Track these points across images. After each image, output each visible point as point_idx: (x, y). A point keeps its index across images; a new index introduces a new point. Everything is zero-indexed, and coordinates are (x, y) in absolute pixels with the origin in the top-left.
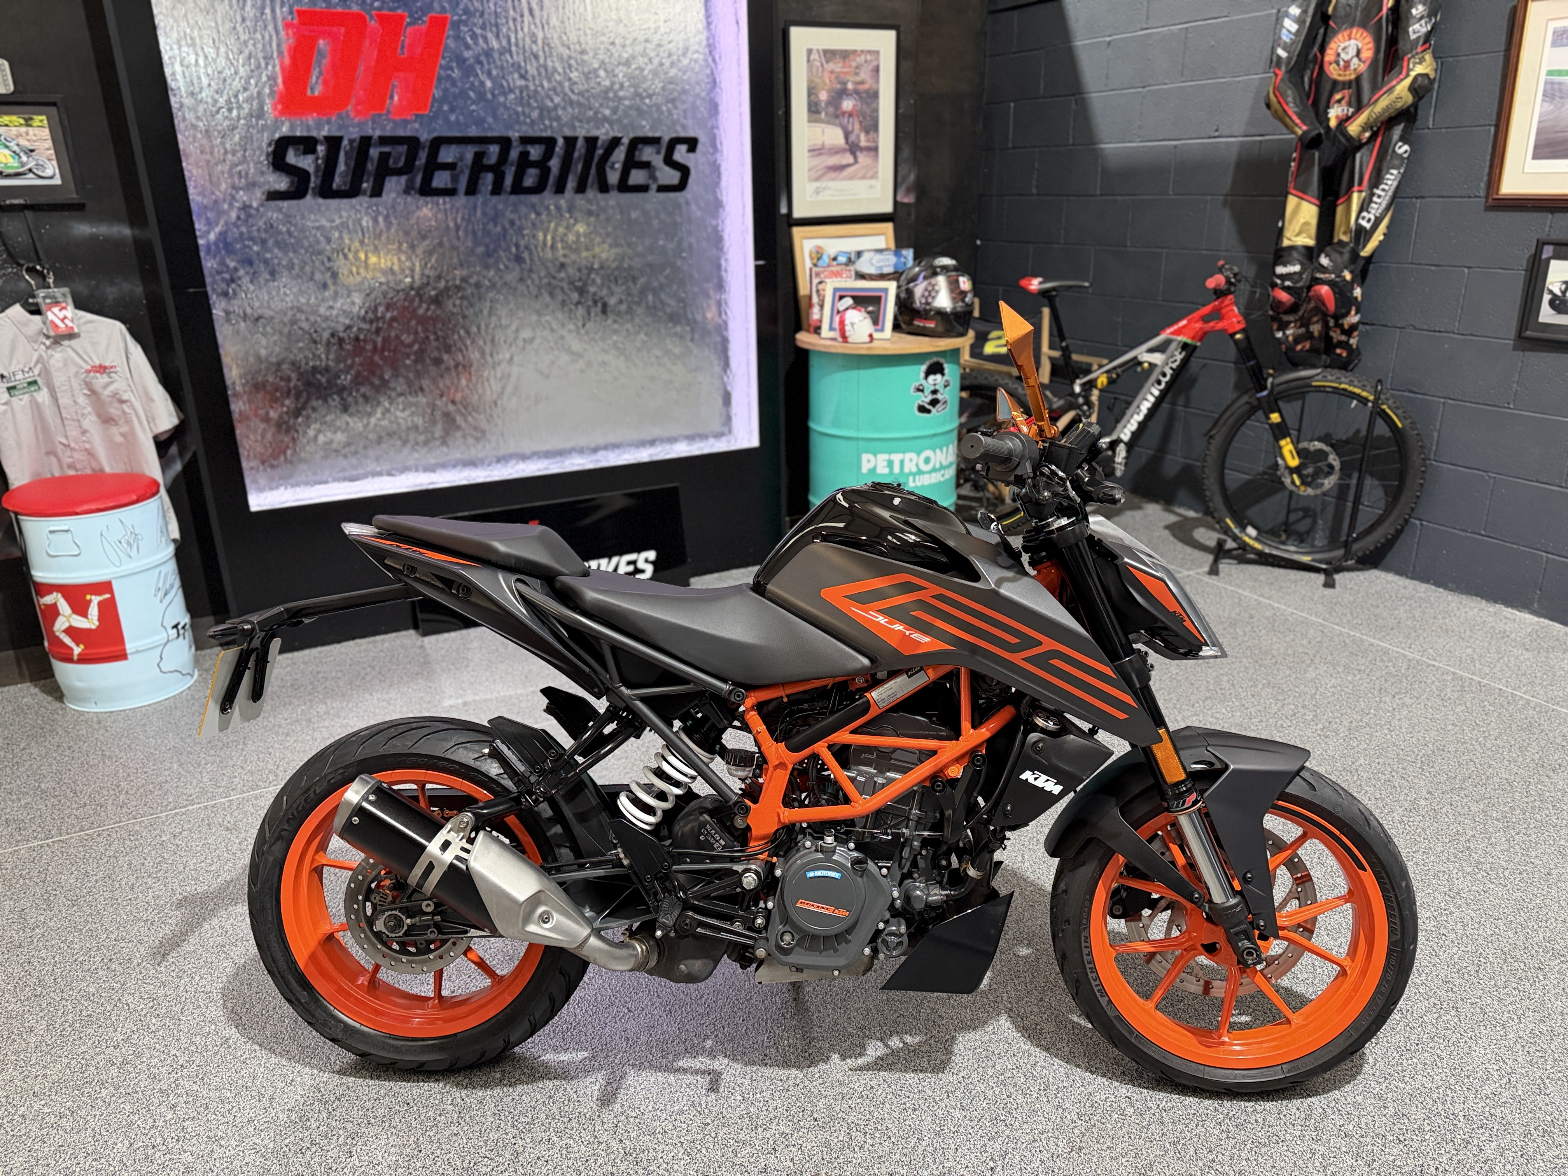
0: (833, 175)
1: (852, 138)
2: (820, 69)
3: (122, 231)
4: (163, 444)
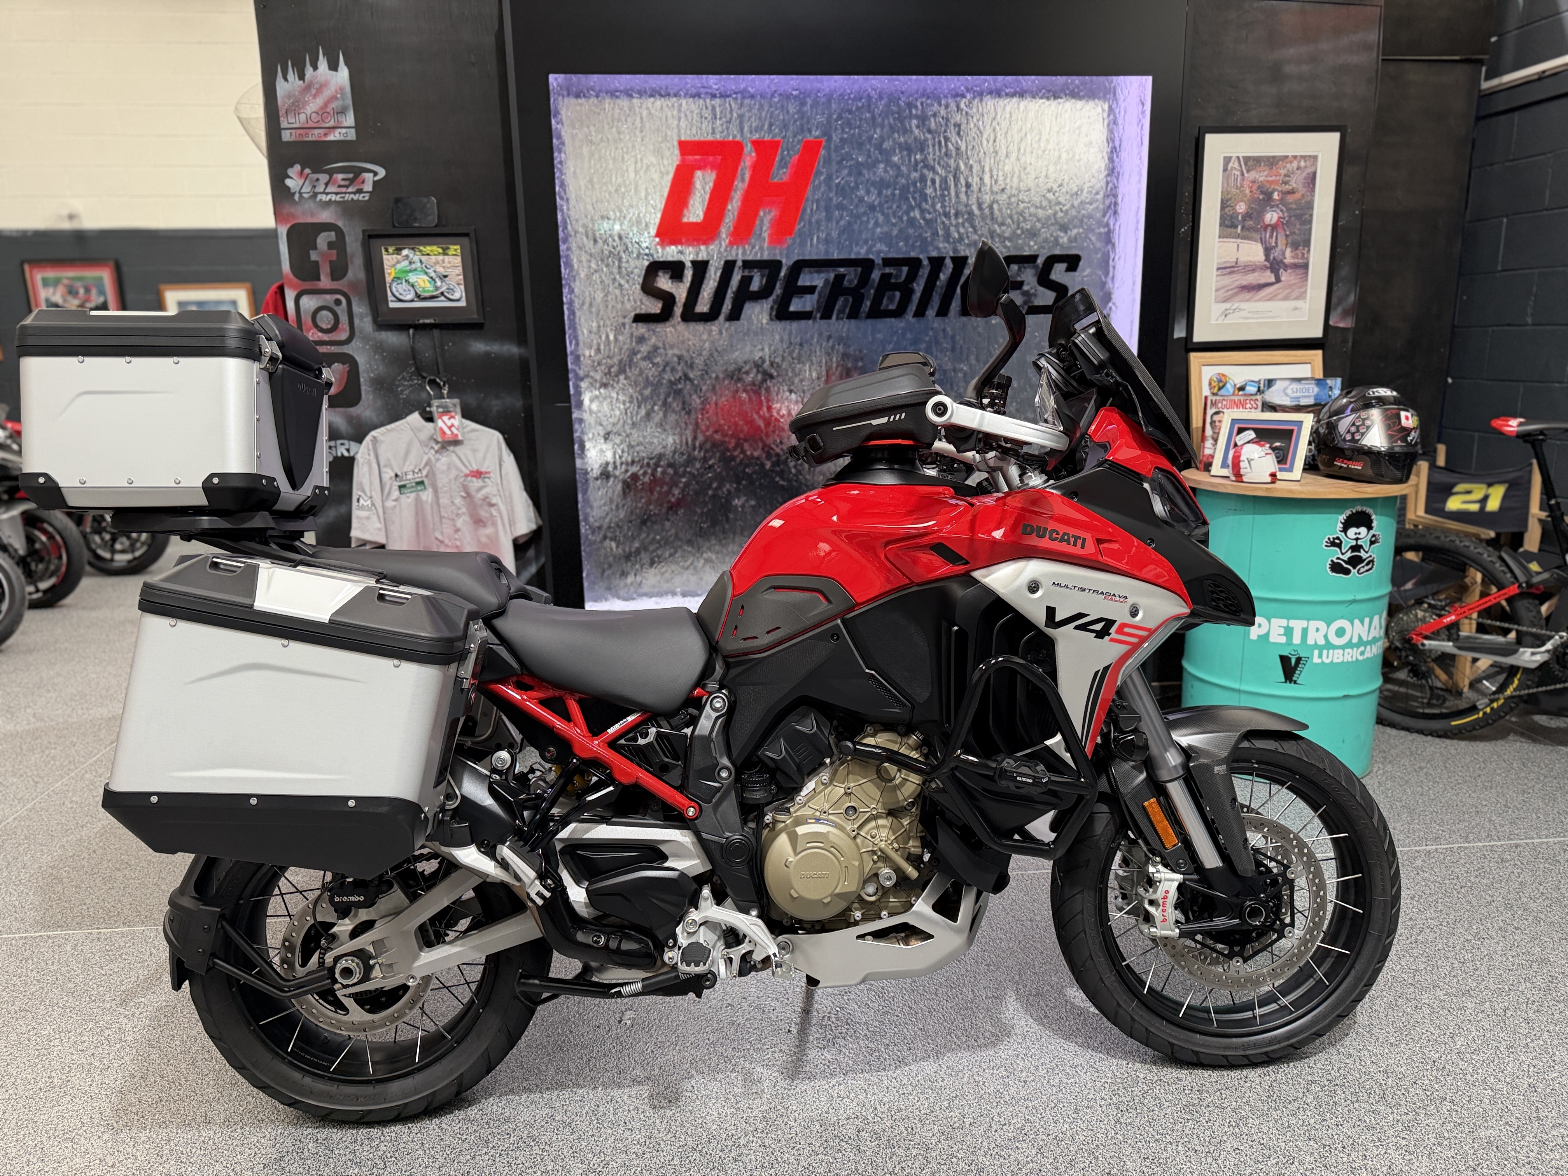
0: (1246, 295)
1: (1275, 254)
2: (1239, 179)
3: (511, 349)
4: (520, 547)
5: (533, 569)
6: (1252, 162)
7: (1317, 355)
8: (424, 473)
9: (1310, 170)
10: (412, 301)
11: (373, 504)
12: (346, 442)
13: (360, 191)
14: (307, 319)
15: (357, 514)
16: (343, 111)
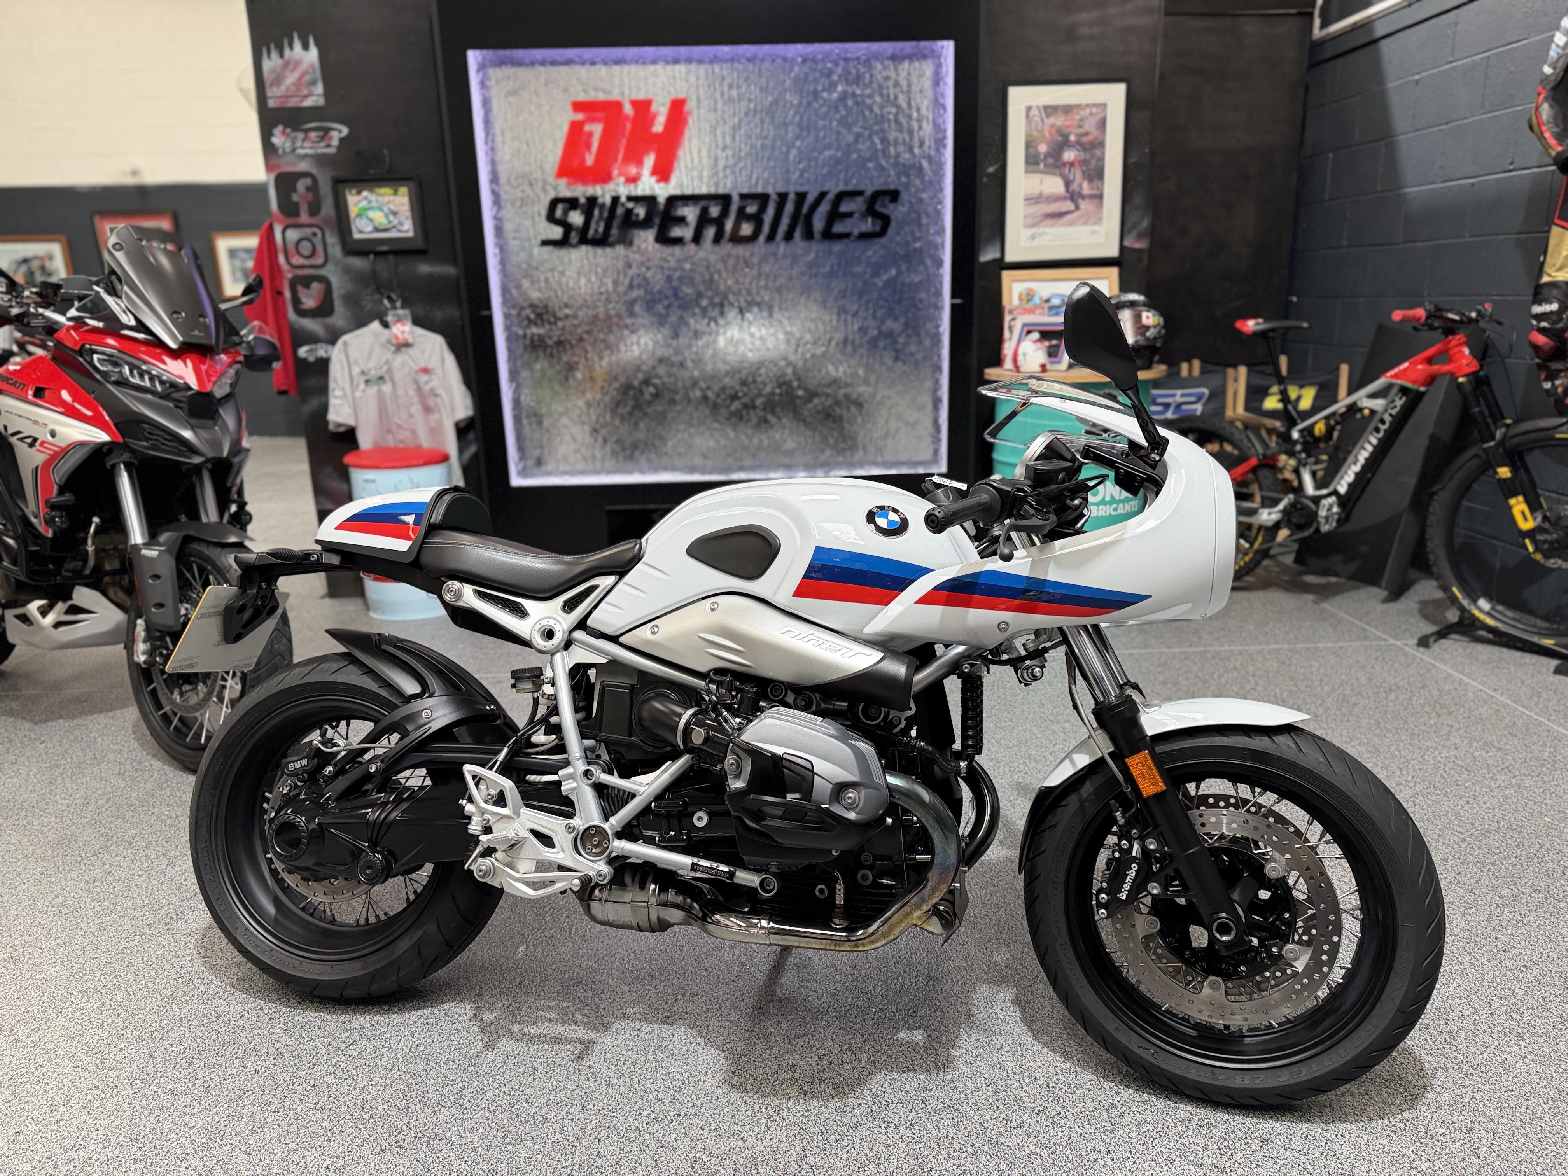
0: (1050, 221)
1: (1074, 186)
2: (1040, 124)
3: (449, 270)
4: (463, 430)
5: (473, 449)
6: (1050, 110)
7: (1114, 272)
8: (385, 369)
9: (1101, 116)
10: (371, 232)
11: (345, 394)
12: (325, 346)
13: (328, 146)
14: (291, 248)
15: (334, 402)
16: (314, 83)
